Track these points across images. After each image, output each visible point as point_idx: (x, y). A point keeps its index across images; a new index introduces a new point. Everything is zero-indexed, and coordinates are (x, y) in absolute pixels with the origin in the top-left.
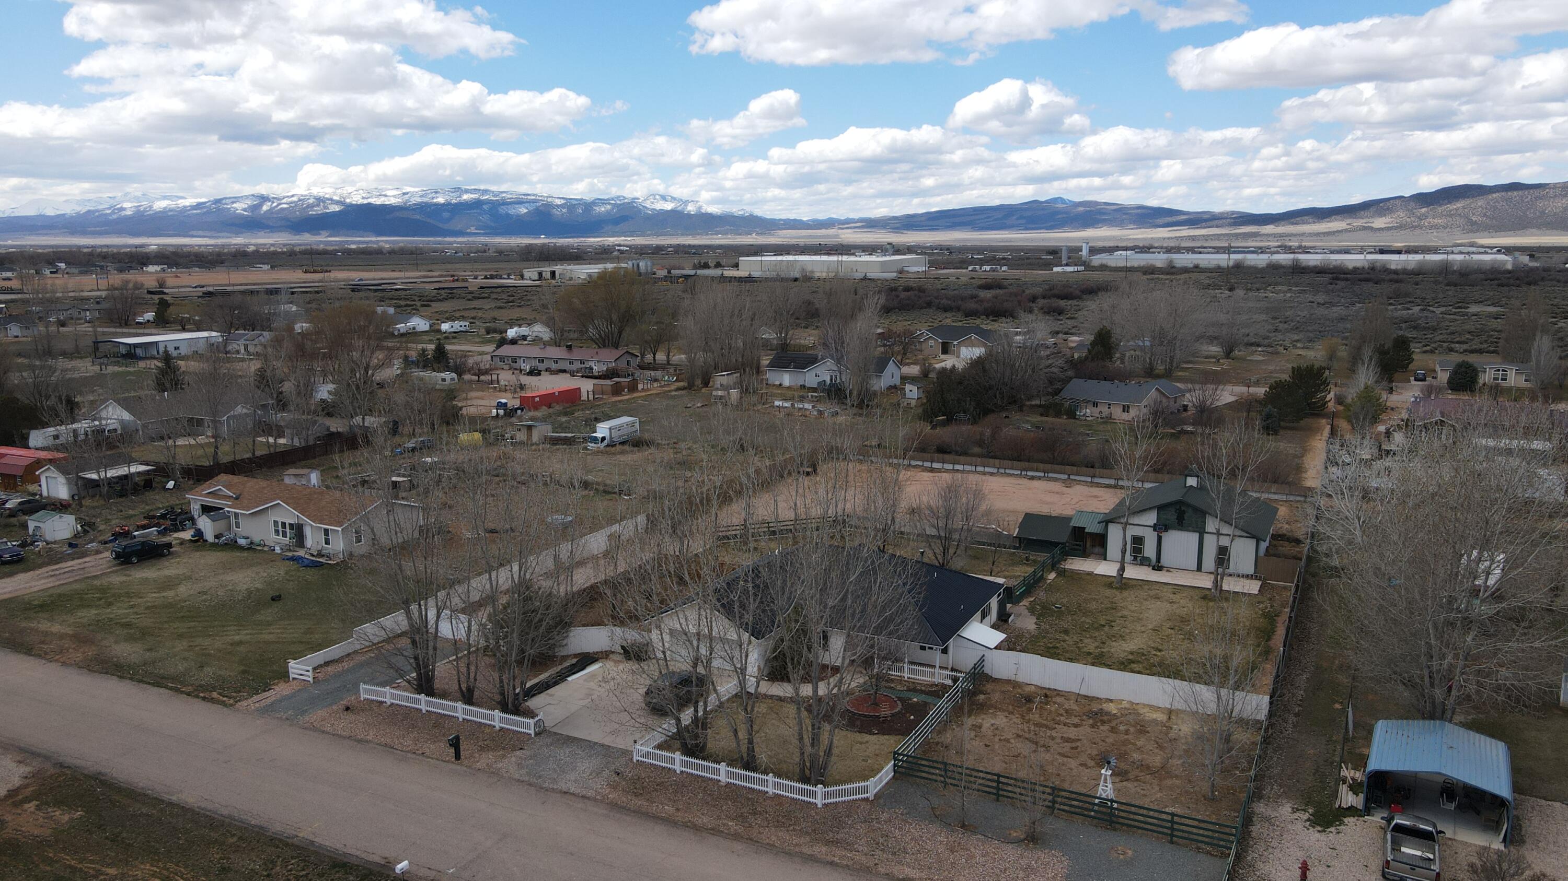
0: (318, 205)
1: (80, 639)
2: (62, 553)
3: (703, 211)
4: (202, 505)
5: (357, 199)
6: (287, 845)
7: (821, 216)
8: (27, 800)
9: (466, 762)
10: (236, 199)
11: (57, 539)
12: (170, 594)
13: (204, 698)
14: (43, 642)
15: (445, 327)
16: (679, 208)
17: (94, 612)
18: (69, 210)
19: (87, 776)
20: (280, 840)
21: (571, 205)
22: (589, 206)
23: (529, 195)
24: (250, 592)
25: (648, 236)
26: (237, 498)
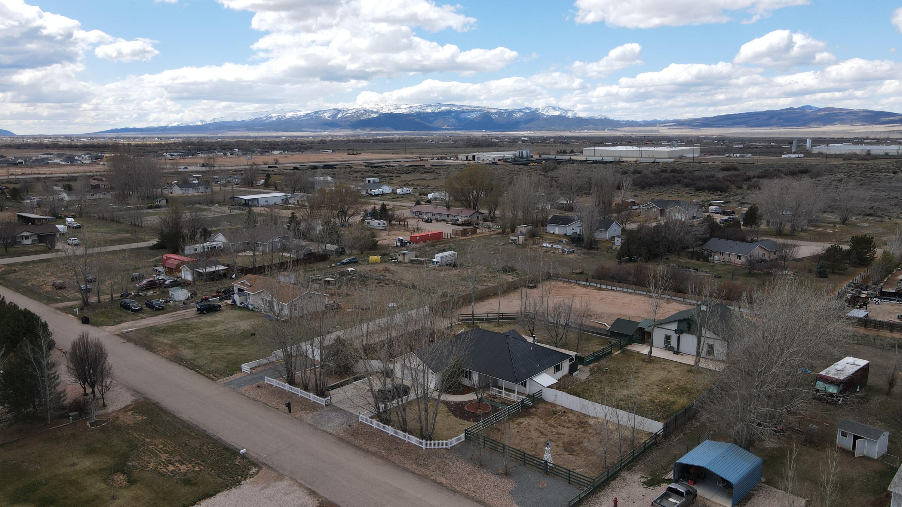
0: (365, 114)
1: (172, 346)
2: (180, 306)
3: (577, 116)
4: (239, 289)
5: (385, 111)
6: (211, 438)
7: (649, 119)
8: (130, 410)
9: (292, 414)
10: (325, 111)
11: (180, 299)
12: (213, 329)
13: (206, 376)
14: (158, 346)
15: (399, 191)
16: (563, 115)
17: (181, 335)
18: (247, 118)
19: (153, 403)
20: (210, 436)
21: (500, 113)
22: (510, 113)
23: (477, 107)
24: (244, 331)
25: (543, 131)
26: (250, 286)
